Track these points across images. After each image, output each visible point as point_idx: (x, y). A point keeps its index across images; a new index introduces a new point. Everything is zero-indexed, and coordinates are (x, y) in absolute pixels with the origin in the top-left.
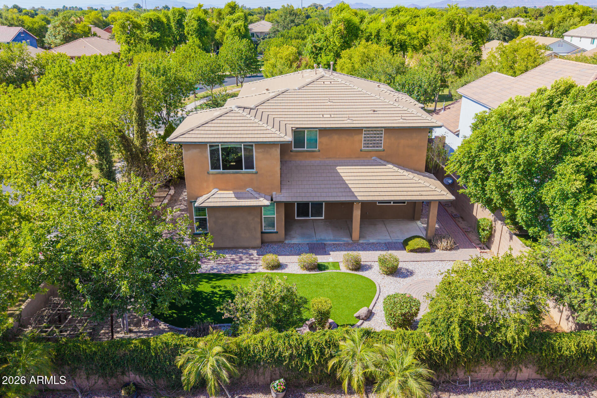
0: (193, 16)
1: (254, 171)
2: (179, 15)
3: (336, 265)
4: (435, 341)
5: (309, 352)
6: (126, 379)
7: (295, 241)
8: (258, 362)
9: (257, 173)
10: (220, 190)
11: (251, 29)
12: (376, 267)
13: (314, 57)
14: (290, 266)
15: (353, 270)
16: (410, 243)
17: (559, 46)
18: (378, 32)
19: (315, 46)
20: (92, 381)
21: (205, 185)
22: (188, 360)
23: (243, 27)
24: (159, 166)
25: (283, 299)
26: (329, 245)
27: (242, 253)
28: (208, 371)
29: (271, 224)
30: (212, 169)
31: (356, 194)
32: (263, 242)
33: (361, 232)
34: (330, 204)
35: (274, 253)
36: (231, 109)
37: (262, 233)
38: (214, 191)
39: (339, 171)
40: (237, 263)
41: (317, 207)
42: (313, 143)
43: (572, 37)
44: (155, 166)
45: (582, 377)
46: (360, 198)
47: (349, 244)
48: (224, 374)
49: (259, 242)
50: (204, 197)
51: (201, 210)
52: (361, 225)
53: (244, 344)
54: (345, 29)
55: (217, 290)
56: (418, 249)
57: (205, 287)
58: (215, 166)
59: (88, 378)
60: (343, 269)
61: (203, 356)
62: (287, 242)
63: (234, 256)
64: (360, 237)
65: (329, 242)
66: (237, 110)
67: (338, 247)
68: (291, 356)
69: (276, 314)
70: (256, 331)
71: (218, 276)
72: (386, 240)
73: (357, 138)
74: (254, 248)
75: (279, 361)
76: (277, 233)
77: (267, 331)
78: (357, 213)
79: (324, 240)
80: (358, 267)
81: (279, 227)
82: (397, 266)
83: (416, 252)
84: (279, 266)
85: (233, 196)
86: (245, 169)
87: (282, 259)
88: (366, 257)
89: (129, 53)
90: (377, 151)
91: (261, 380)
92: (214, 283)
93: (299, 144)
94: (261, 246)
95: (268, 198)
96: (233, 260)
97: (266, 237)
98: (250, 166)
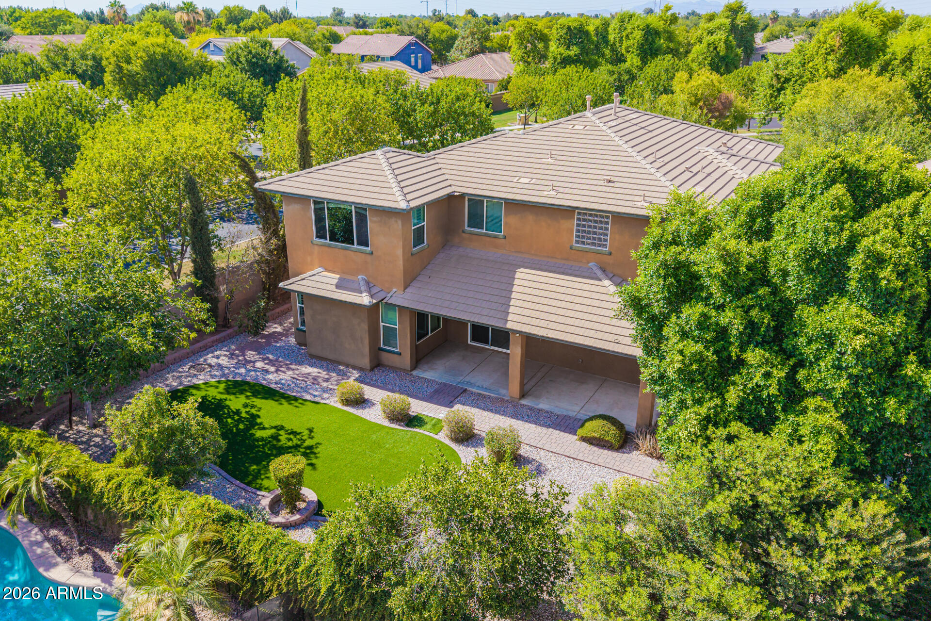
1: (368, 249)
3: (437, 425)
7: (427, 374)
9: (372, 254)
10: (327, 270)
14: (373, 405)
16: (587, 424)
21: (309, 259)
26: (472, 393)
29: (393, 336)
30: (318, 237)
31: (510, 317)
32: (380, 365)
33: (522, 385)
37: (379, 348)
38: (320, 269)
39: (518, 275)
42: (496, 224)
46: (511, 326)
47: (502, 400)
49: (367, 361)
50: (300, 277)
56: (594, 438)
60: (443, 437)
62: (414, 373)
63: (323, 374)
65: (474, 390)
67: (478, 401)
72: (567, 410)
73: (565, 224)
74: (357, 368)
76: (400, 354)
78: (515, 351)
81: (403, 346)
83: (591, 444)
85: (336, 281)
86: (358, 244)
87: (372, 393)
90: (597, 253)
93: (476, 220)
94: (372, 369)
95: (381, 296)
96: (315, 378)
97: (385, 357)
98: (364, 242)
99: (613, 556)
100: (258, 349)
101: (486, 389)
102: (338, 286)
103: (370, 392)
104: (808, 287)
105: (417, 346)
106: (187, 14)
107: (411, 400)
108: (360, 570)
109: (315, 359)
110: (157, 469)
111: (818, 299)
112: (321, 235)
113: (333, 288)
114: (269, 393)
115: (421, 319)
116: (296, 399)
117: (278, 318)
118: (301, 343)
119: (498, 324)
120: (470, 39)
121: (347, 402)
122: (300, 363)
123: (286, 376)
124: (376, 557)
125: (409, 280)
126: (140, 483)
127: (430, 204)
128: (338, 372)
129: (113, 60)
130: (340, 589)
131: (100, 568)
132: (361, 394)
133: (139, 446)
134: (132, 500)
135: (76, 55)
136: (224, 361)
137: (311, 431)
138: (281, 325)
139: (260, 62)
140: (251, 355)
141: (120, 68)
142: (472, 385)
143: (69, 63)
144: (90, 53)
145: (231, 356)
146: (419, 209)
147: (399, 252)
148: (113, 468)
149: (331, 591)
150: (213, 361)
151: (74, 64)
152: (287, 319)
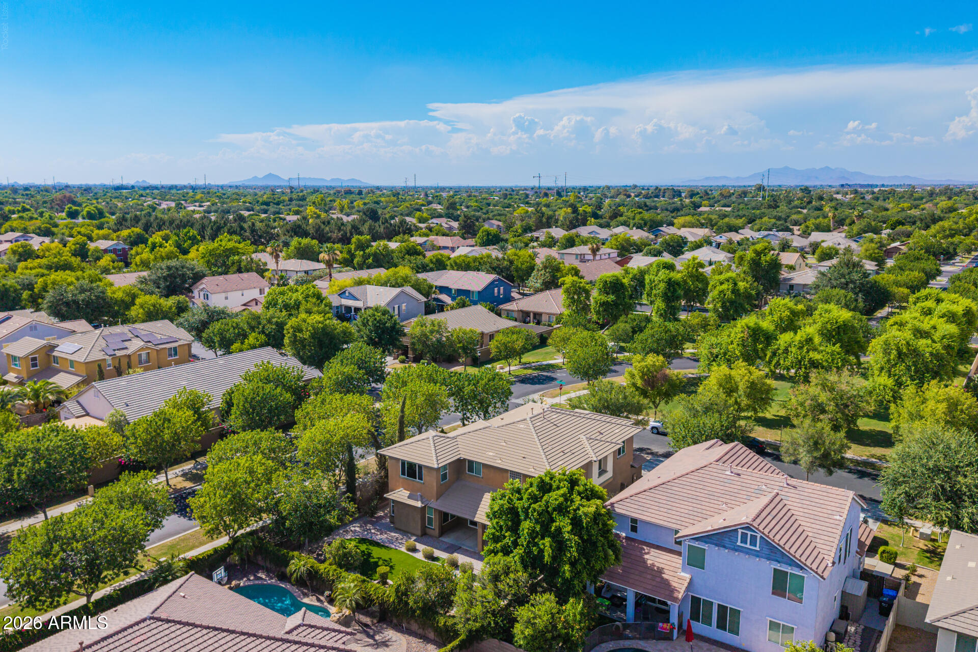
1: (422, 482)
3: (443, 560)
7: (446, 540)
9: (424, 484)
10: (404, 490)
14: (419, 552)
21: (398, 484)
29: (430, 521)
30: (402, 475)
31: (477, 515)
32: (424, 533)
35: (415, 540)
36: (428, 437)
37: (425, 526)
38: (401, 489)
39: (484, 496)
42: (478, 471)
49: (419, 533)
50: (394, 492)
60: (447, 564)
65: (464, 548)
67: (465, 552)
73: (505, 475)
74: (416, 536)
75: (329, 581)
76: (434, 529)
81: (435, 526)
84: (414, 550)
85: (408, 495)
86: (418, 479)
93: (471, 470)
94: (422, 536)
95: (426, 503)
96: (397, 538)
97: (428, 531)
98: (421, 478)
100: (373, 523)
101: (471, 547)
102: (409, 497)
103: (419, 546)
105: (442, 526)
106: (329, 255)
107: (435, 550)
108: (402, 594)
109: (397, 530)
110: (340, 566)
112: (403, 473)
113: (406, 498)
114: (377, 544)
115: (444, 516)
116: (387, 547)
117: (382, 508)
118: (392, 522)
119: (472, 519)
120: (543, 272)
121: (409, 550)
122: (391, 532)
123: (384, 537)
124: (406, 589)
125: (439, 496)
126: (335, 570)
127: (449, 464)
128: (407, 536)
129: (291, 331)
130: (396, 601)
131: (319, 600)
132: (415, 546)
133: (334, 558)
134: (333, 575)
135: (265, 322)
136: (358, 529)
137: (391, 559)
138: (384, 512)
139: (381, 326)
140: (369, 526)
141: (295, 336)
142: (463, 545)
143: (260, 327)
144: (274, 320)
145: (361, 527)
146: (444, 466)
147: (435, 484)
148: (326, 565)
149: (394, 602)
150: (353, 529)
151: (264, 327)
152: (386, 509)
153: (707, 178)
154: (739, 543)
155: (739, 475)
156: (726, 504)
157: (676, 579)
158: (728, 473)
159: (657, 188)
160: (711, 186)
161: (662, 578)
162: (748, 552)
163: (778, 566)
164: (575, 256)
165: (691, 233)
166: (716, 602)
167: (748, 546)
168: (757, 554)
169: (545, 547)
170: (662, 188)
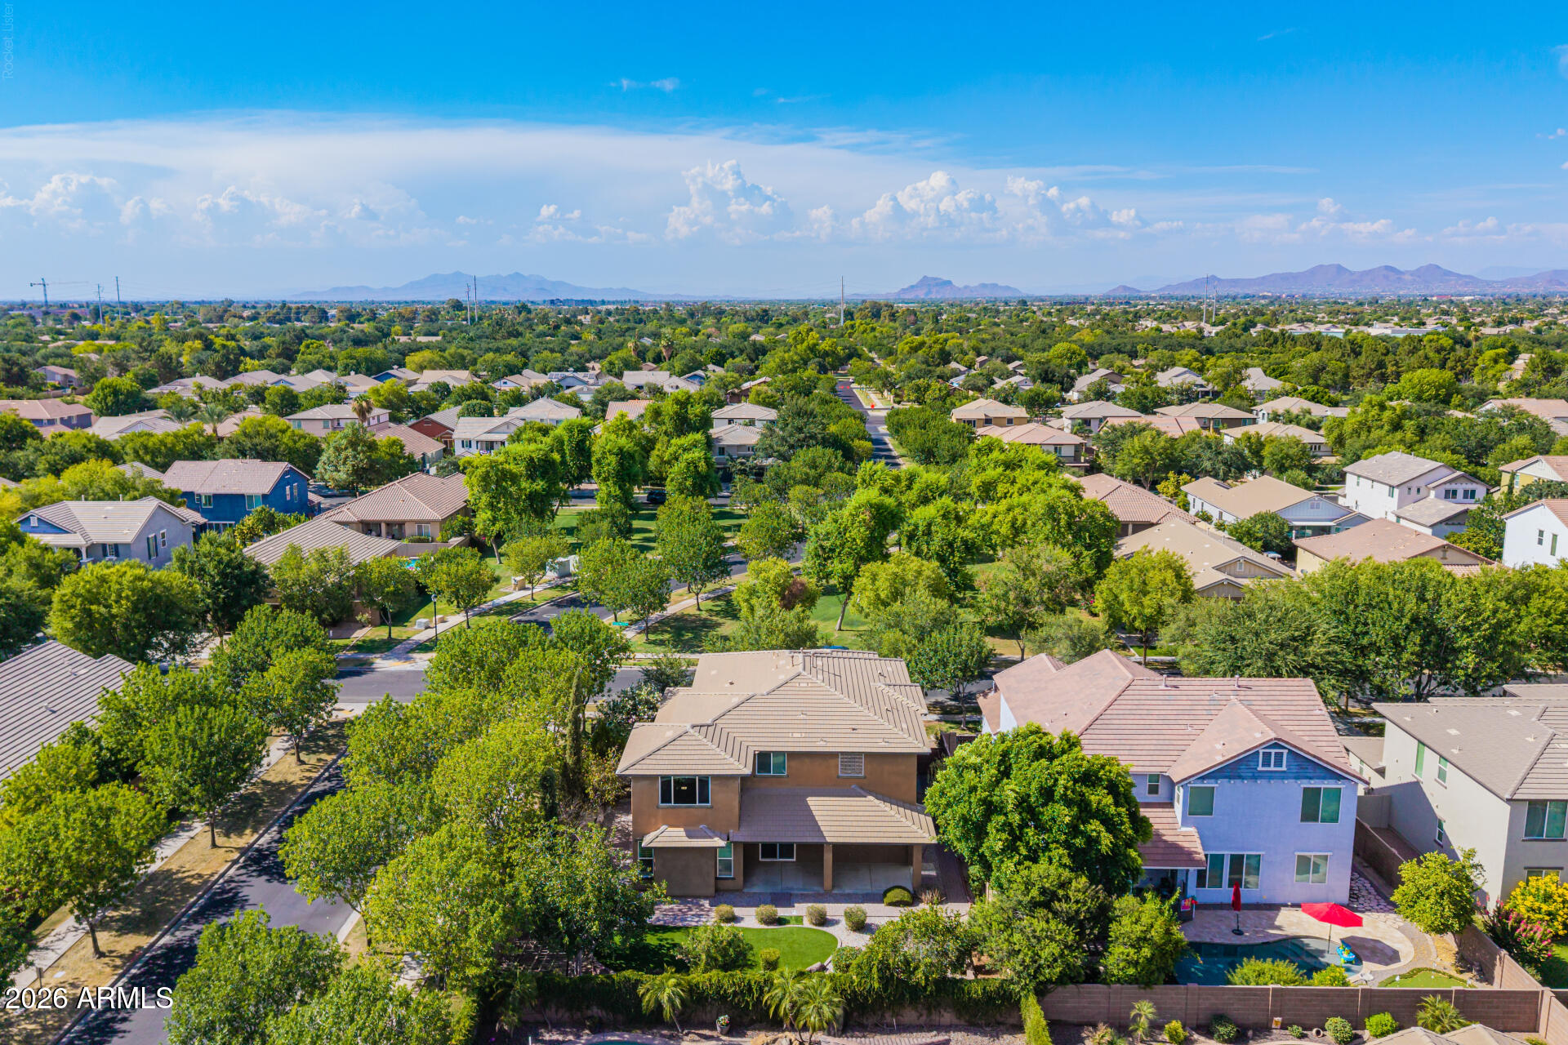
0: (608, 447)
1: (709, 805)
2: (580, 432)
3: (799, 919)
4: (860, 983)
5: (750, 990)
6: (589, 1013)
7: (756, 890)
8: (706, 998)
9: (712, 807)
11: (718, 439)
12: (844, 922)
13: (820, 564)
14: (746, 919)
15: (816, 925)
16: (888, 895)
17: (1312, 507)
18: (929, 525)
19: (821, 546)
20: (560, 1015)
21: (653, 820)
22: (648, 990)
23: (702, 463)
24: (595, 790)
25: (730, 944)
26: (797, 895)
27: (692, 903)
28: (664, 998)
29: (727, 866)
30: (662, 802)
31: (825, 834)
32: (717, 890)
33: (833, 880)
34: (801, 846)
35: (728, 904)
36: (683, 730)
37: (717, 879)
38: (663, 827)
39: (810, 803)
40: (684, 913)
41: (787, 849)
42: (780, 767)
43: (1359, 476)
44: (589, 790)
45: (999, 1023)
46: (829, 840)
47: (820, 894)
48: (678, 1001)
49: (712, 891)
50: (652, 835)
51: (647, 851)
52: (833, 871)
53: (694, 981)
54: (873, 518)
55: (664, 943)
56: (898, 902)
57: (651, 940)
58: (666, 798)
59: (557, 1011)
60: (807, 924)
61: (662, 988)
62: (746, 890)
63: (682, 907)
64: (833, 887)
65: (796, 892)
66: (692, 731)
67: (804, 898)
68: (735, 993)
69: (723, 957)
70: (705, 971)
71: (665, 929)
72: (867, 891)
73: (832, 762)
74: (706, 898)
75: (724, 998)
76: (733, 879)
77: (714, 972)
78: (828, 857)
79: (792, 889)
80: (823, 921)
81: (736, 872)
82: (863, 922)
83: (894, 906)
84: (734, 919)
85: (684, 834)
86: (699, 802)
87: (738, 911)
88: (834, 910)
89: (494, 525)
90: (857, 778)
91: (708, 1018)
92: (659, 935)
93: (764, 768)
95: (728, 837)
96: (681, 911)
98: (704, 799)
99: (1002, 926)
102: (687, 836)
104: (1041, 801)
111: (1045, 805)
113: (687, 839)
125: (743, 822)
132: (732, 913)
147: (736, 803)
153: (336, 290)
154: (1260, 768)
155: (1176, 687)
156: (1191, 726)
157: (1181, 838)
158: (1163, 687)
159: (284, 304)
160: (373, 302)
161: (1165, 841)
162: (1270, 776)
163: (1306, 784)
164: (322, 423)
165: (454, 378)
166: (1227, 853)
167: (1272, 768)
168: (1283, 776)
169: (1099, 833)
170: (293, 306)
